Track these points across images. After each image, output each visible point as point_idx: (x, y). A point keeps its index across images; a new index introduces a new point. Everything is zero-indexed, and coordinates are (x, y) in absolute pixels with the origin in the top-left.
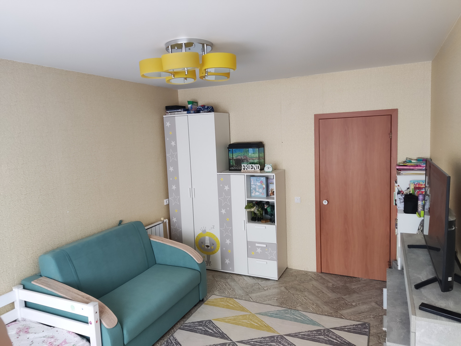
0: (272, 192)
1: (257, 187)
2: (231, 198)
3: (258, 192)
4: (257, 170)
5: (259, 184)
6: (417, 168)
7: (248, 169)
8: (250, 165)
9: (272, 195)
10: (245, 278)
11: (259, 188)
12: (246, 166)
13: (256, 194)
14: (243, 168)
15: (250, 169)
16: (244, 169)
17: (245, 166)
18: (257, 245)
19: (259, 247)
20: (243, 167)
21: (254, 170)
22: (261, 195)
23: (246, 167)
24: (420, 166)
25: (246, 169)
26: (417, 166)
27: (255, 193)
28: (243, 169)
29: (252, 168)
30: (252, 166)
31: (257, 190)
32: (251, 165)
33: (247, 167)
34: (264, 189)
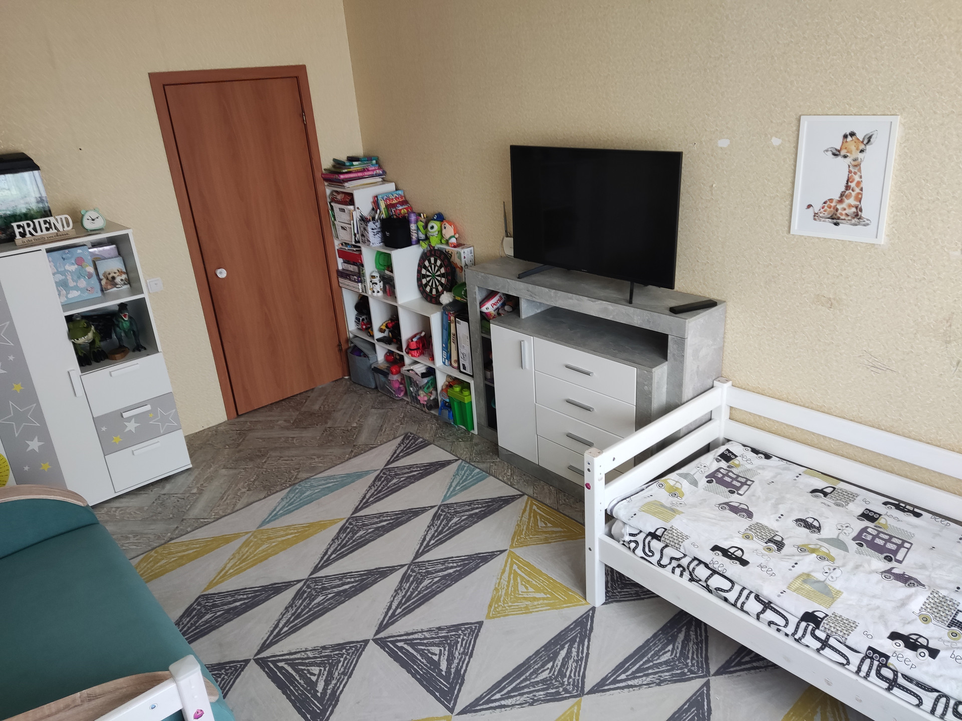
0: (107, 279)
1: (69, 277)
2: (12, 325)
3: (76, 288)
4: (68, 231)
5: (73, 268)
6: (366, 173)
7: (36, 232)
8: (39, 222)
9: (109, 287)
10: (116, 504)
11: (75, 278)
12: (29, 225)
13: (70, 296)
14: (20, 233)
15: (42, 231)
16: (23, 235)
17: (23, 228)
18: (125, 415)
19: (129, 419)
20: (17, 231)
21: (56, 231)
22: (87, 296)
23: (27, 229)
24: (368, 170)
25: (28, 235)
26: (364, 170)
27: (67, 294)
28: (18, 236)
29: (47, 229)
30: (45, 222)
31: (72, 284)
32: (42, 220)
33: (31, 229)
34: (90, 276)
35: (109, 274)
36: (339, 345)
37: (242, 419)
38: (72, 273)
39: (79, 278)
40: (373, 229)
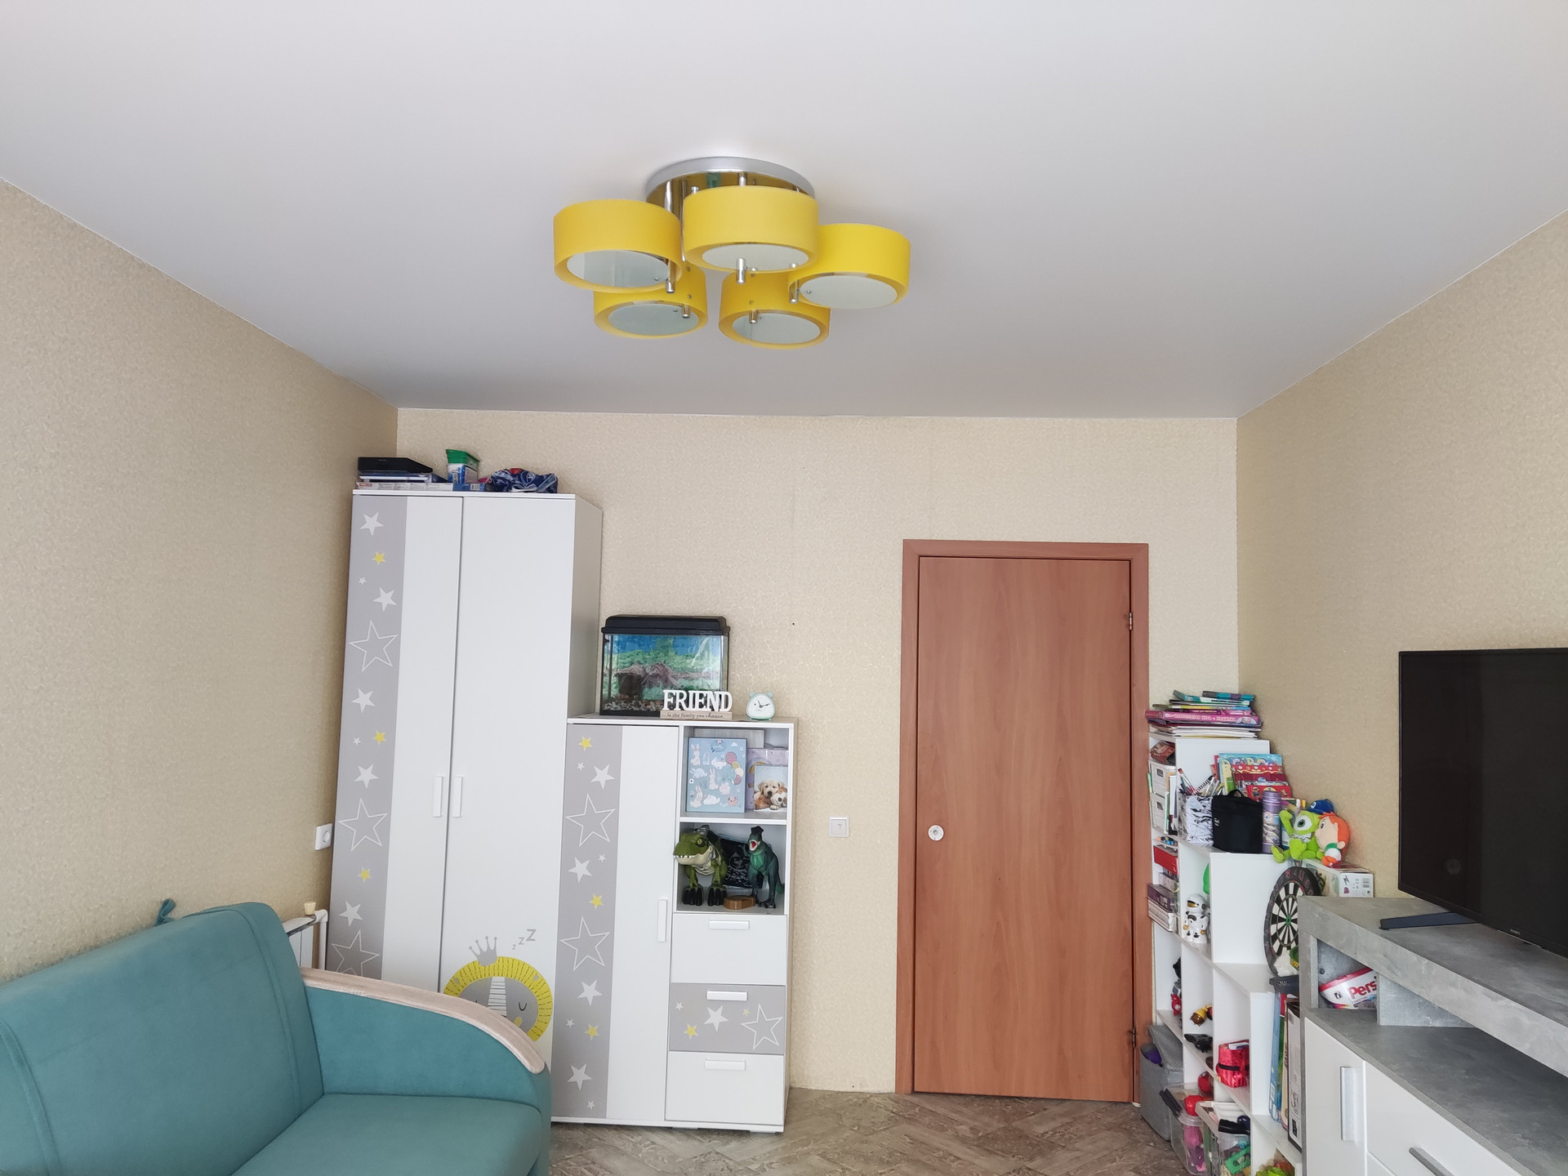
0: (763, 793)
1: (712, 776)
2: (616, 815)
3: (716, 793)
4: (724, 713)
5: (721, 765)
6: (1219, 718)
7: (688, 706)
8: (694, 694)
9: (762, 805)
10: (657, 1138)
11: (719, 779)
12: (681, 696)
13: (706, 802)
14: (669, 703)
15: (694, 707)
16: (672, 706)
17: (675, 697)
18: (712, 995)
19: (716, 1004)
20: (667, 700)
21: (710, 710)
22: (725, 807)
23: (678, 700)
24: (1227, 715)
25: (677, 708)
26: (1219, 712)
27: (704, 798)
28: (666, 707)
29: (701, 706)
30: (701, 696)
31: (713, 786)
32: (698, 693)
33: (682, 701)
34: (737, 781)
35: (767, 787)
36: (1131, 1032)
37: (915, 1099)
38: (717, 770)
39: (724, 780)
40: (1195, 810)
